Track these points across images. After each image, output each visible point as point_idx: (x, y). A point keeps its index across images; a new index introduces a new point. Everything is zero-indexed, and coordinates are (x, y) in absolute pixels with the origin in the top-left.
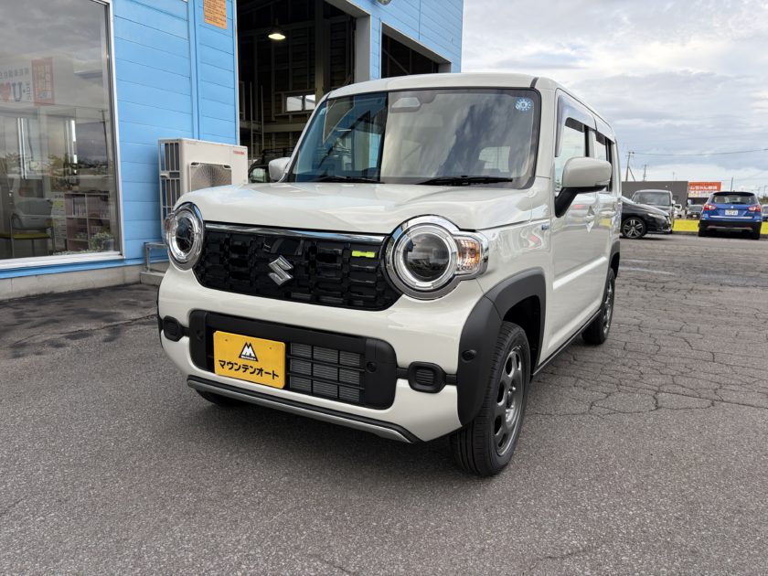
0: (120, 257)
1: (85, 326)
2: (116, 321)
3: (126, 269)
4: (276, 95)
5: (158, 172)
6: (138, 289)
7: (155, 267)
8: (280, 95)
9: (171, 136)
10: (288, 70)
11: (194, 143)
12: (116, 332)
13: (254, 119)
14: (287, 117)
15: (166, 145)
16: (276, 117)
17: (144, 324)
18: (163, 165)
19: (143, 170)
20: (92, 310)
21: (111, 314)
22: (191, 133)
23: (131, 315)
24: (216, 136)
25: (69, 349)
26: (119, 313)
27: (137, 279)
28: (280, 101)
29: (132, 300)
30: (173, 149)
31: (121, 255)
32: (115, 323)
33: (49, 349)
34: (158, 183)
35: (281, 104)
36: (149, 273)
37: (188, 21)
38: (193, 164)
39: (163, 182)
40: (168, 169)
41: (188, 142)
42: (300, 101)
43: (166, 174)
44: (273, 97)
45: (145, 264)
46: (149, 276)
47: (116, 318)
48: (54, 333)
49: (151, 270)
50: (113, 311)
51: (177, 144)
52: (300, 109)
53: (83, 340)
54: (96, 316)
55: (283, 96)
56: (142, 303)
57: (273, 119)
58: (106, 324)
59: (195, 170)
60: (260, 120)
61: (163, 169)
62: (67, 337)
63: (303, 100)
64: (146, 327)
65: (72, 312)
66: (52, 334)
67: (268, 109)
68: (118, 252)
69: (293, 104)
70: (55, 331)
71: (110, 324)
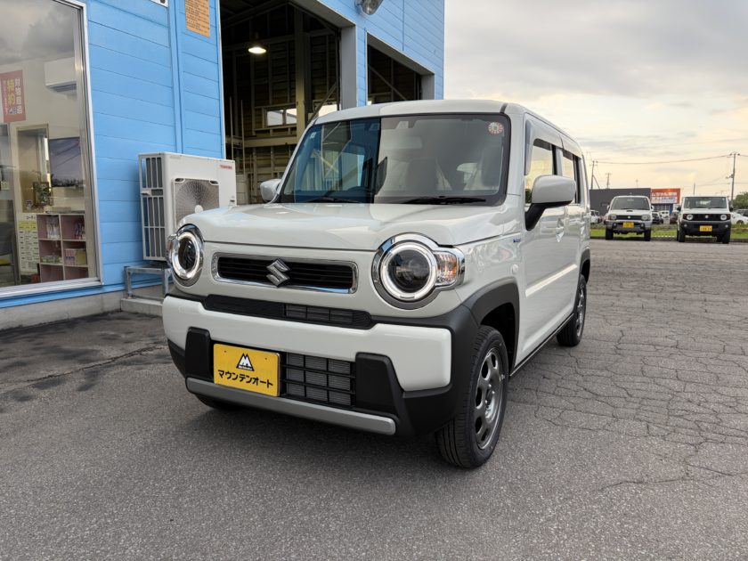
0: (98, 283)
1: (57, 369)
2: (93, 361)
3: (104, 296)
4: (256, 110)
5: (139, 191)
6: (118, 319)
7: (137, 293)
8: (260, 109)
9: (152, 151)
10: (267, 85)
11: (178, 158)
12: (93, 375)
13: (234, 134)
14: (268, 131)
15: (148, 159)
16: (256, 132)
17: (125, 363)
18: (144, 181)
19: (122, 188)
20: (66, 347)
21: (86, 352)
22: (173, 147)
23: (111, 352)
24: (201, 150)
25: (36, 402)
26: (98, 351)
27: (117, 307)
28: (261, 115)
29: (112, 333)
30: (155, 165)
31: (99, 281)
32: (92, 364)
33: (12, 403)
34: (140, 201)
35: (261, 118)
36: (130, 299)
37: (169, 28)
38: (177, 180)
39: (145, 200)
40: (150, 186)
41: (171, 157)
42: (281, 116)
43: (148, 191)
44: (253, 111)
45: (125, 290)
46: (130, 303)
47: (92, 357)
48: (20, 381)
49: (133, 296)
50: (90, 348)
51: (159, 159)
52: (281, 123)
53: (53, 390)
54: (70, 356)
55: (263, 110)
56: (123, 336)
57: (254, 134)
58: (81, 366)
59: (180, 186)
60: (240, 135)
61: (144, 186)
62: (34, 386)
63: (284, 114)
64: (129, 368)
65: (42, 351)
66: (18, 381)
67: (248, 124)
68: (96, 279)
69: (274, 118)
70: (22, 378)
71: (86, 365)
